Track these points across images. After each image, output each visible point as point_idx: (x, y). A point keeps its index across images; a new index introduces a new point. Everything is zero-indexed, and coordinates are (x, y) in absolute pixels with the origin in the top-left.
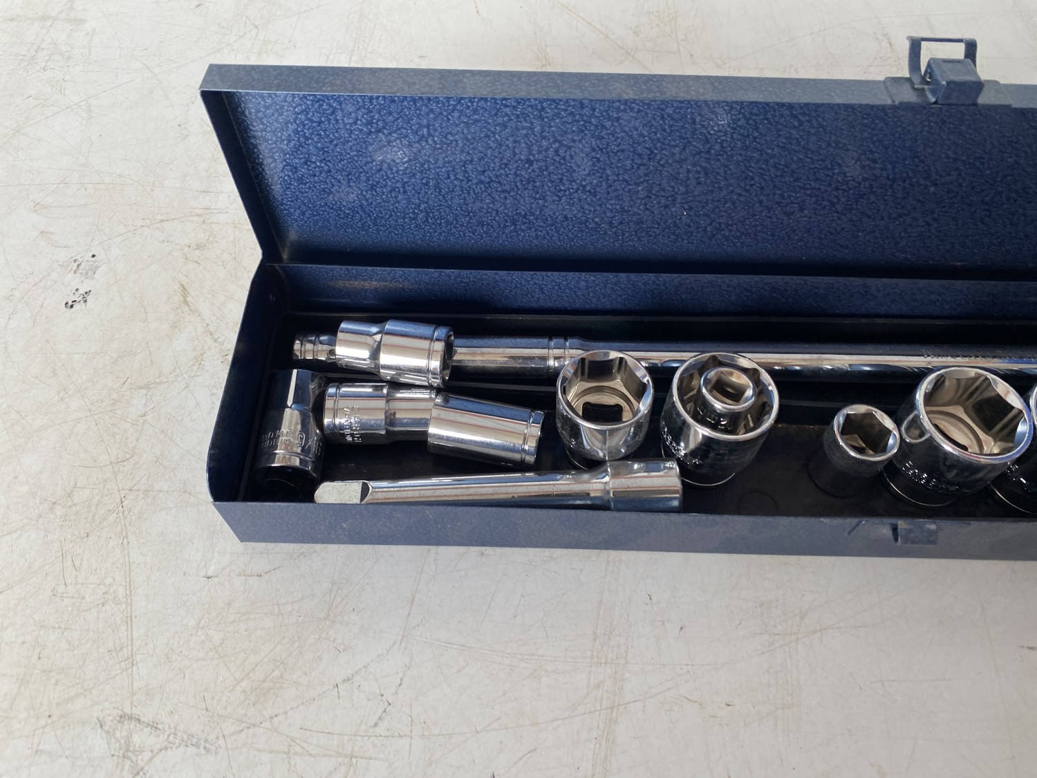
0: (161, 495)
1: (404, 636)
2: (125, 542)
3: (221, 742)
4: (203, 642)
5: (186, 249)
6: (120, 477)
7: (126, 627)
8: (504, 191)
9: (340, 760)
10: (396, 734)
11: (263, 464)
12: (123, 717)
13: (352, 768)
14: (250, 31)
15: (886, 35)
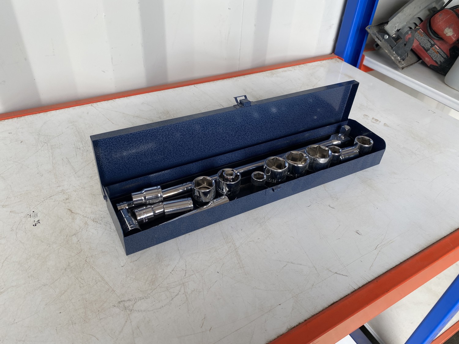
0: (96, 255)
1: (181, 257)
2: (93, 268)
5: (63, 201)
6: (81, 256)
7: (107, 285)
10: (191, 275)
12: (119, 302)
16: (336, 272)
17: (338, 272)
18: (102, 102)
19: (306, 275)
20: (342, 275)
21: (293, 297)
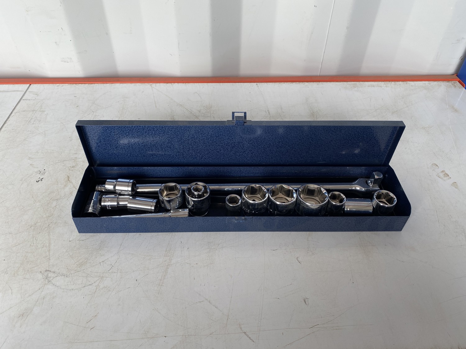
0: (59, 224)
1: (118, 252)
2: (49, 234)
3: (70, 275)
4: (68, 255)
5: (70, 167)
6: (49, 220)
7: (48, 252)
8: (148, 148)
9: (99, 278)
10: (114, 272)
11: (86, 212)
12: (46, 271)
13: (102, 280)
14: (91, 113)
15: (268, 111)
16: (245, 332)
17: (247, 333)
18: (161, 84)
19: (213, 320)
20: (250, 338)
21: (183, 336)
